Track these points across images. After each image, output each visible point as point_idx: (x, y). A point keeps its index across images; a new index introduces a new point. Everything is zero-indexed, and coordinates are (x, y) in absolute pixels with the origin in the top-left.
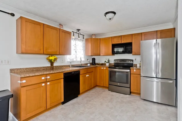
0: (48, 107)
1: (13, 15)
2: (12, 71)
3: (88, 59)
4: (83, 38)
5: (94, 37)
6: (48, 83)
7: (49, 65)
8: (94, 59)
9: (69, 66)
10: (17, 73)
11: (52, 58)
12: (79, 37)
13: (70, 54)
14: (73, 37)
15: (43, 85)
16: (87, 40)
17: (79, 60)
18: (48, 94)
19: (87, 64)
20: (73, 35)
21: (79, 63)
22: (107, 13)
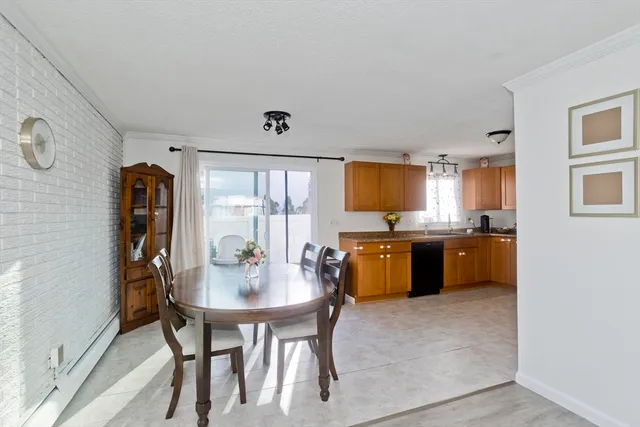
0: (388, 292)
1: (342, 159)
2: (342, 235)
3: (470, 219)
4: (456, 171)
5: (485, 166)
6: (388, 256)
7: (386, 228)
8: (485, 219)
9: (422, 233)
10: (354, 238)
11: (392, 217)
12: (444, 171)
13: (423, 208)
14: (432, 174)
15: (382, 256)
16: (466, 173)
17: (445, 219)
18: (388, 272)
19: (465, 230)
20: (432, 170)
21: (447, 228)
22: (491, 134)
